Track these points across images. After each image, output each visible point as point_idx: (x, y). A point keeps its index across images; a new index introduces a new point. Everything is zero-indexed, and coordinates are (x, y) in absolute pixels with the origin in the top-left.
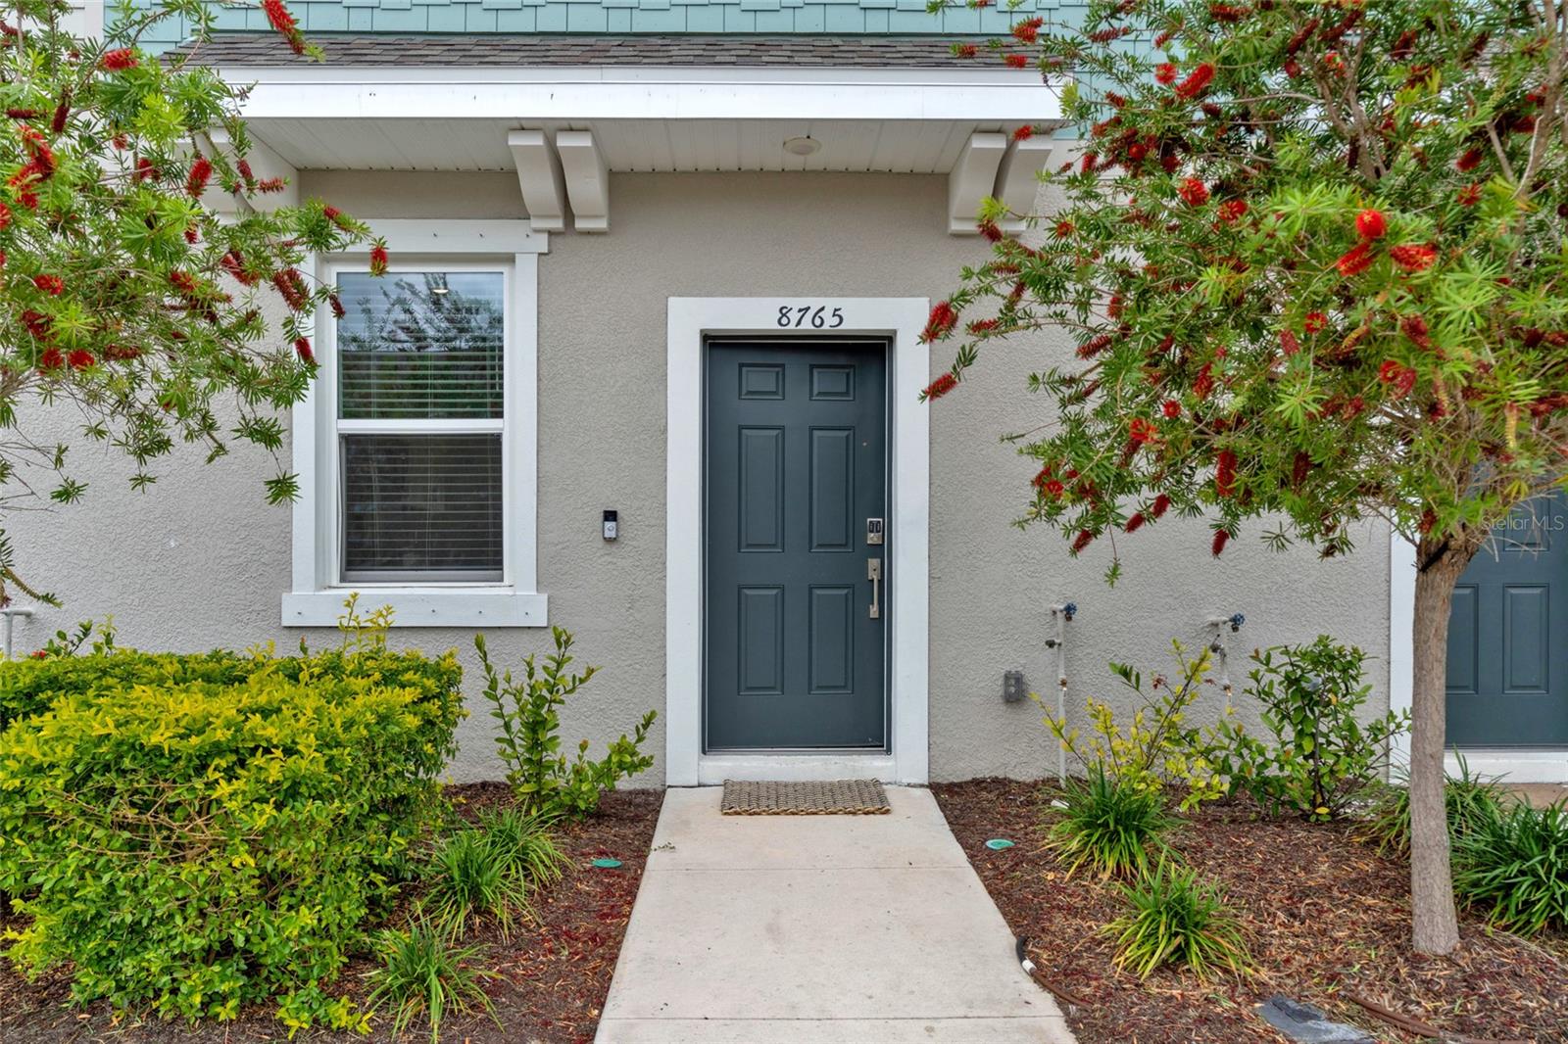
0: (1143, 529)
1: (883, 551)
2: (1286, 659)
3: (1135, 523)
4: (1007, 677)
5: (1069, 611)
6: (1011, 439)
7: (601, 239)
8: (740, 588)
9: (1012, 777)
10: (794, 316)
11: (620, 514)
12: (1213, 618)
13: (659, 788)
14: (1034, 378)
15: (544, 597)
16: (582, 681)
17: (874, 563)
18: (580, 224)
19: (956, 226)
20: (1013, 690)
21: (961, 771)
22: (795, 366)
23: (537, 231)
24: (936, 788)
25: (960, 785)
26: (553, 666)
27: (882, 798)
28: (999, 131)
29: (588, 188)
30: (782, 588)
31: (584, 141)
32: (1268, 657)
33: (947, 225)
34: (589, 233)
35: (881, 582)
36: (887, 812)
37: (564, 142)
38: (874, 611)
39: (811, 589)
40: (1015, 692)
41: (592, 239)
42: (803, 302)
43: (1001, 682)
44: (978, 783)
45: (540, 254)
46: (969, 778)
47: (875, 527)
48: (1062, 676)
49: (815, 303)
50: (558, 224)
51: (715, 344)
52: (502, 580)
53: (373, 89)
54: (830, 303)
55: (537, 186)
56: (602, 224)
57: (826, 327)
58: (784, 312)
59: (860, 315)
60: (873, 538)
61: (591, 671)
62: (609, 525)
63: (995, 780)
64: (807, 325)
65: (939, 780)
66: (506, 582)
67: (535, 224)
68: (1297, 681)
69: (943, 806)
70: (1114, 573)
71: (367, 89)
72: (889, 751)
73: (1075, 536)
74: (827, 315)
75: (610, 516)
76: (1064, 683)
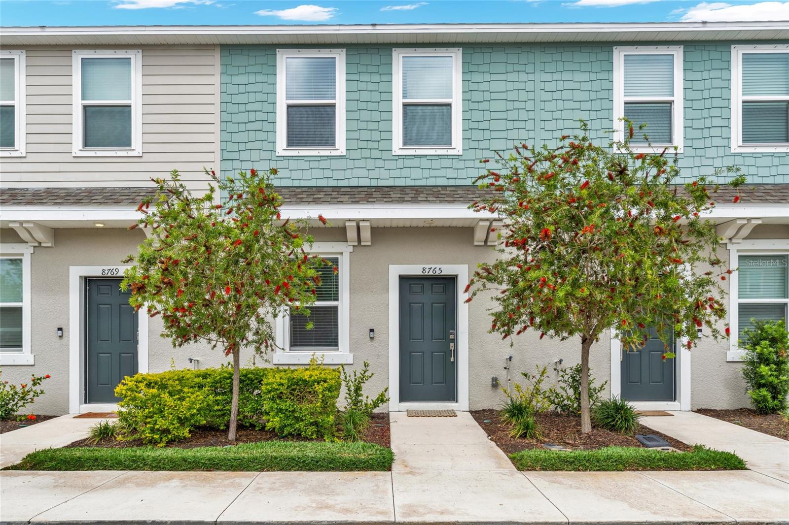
0: (522, 334)
1: (455, 341)
2: (571, 371)
3: (519, 333)
4: (493, 379)
5: (510, 358)
6: (489, 310)
7: (368, 248)
8: (410, 353)
9: (494, 409)
10: (427, 270)
11: (375, 330)
12: (556, 361)
13: (387, 412)
14: (492, 298)
15: (352, 355)
16: (370, 377)
17: (452, 344)
18: (362, 244)
19: (476, 243)
20: (494, 382)
21: (479, 407)
22: (427, 284)
23: (349, 245)
24: (471, 412)
25: (478, 411)
26: (363, 372)
27: (455, 413)
28: (487, 220)
29: (366, 235)
30: (423, 352)
31: (368, 224)
32: (565, 370)
33: (473, 242)
34: (365, 246)
35: (454, 350)
36: (456, 416)
37: (361, 224)
38: (452, 359)
39: (432, 353)
40: (495, 384)
41: (366, 248)
42: (430, 266)
43: (491, 380)
44: (484, 411)
45: (350, 252)
46: (481, 409)
47: (452, 333)
48: (509, 378)
49: (433, 266)
50: (356, 244)
51: (403, 279)
52: (338, 350)
53: (309, 211)
54: (438, 266)
55: (352, 234)
56: (369, 244)
57: (437, 274)
58: (424, 269)
59: (447, 270)
60: (451, 337)
61: (373, 374)
62: (371, 333)
63: (489, 410)
64: (431, 273)
65: (472, 410)
66: (340, 350)
67: (349, 244)
68: (574, 377)
69: (473, 416)
70: (512, 345)
71: (307, 211)
72: (457, 402)
73: (503, 334)
74: (437, 270)
75: (372, 330)
76: (510, 380)
